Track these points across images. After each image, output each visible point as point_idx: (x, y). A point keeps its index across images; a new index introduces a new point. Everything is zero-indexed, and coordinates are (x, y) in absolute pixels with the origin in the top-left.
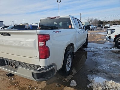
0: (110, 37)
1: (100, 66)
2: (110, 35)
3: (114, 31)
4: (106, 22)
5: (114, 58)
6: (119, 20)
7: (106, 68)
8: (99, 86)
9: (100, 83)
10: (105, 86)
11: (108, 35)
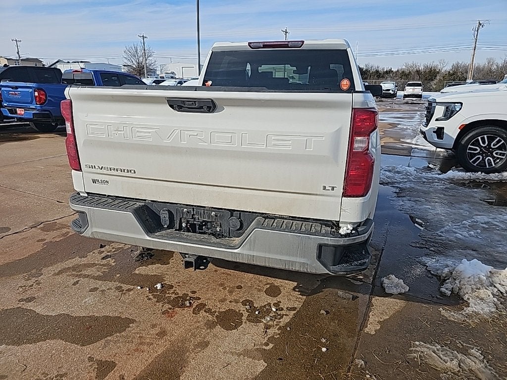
0: (440, 132)
1: (443, 230)
2: (440, 124)
3: (458, 107)
4: (377, 71)
5: (468, 202)
6: (422, 68)
7: (465, 234)
8: (479, 286)
9: (479, 278)
10: (492, 285)
11: (434, 124)
